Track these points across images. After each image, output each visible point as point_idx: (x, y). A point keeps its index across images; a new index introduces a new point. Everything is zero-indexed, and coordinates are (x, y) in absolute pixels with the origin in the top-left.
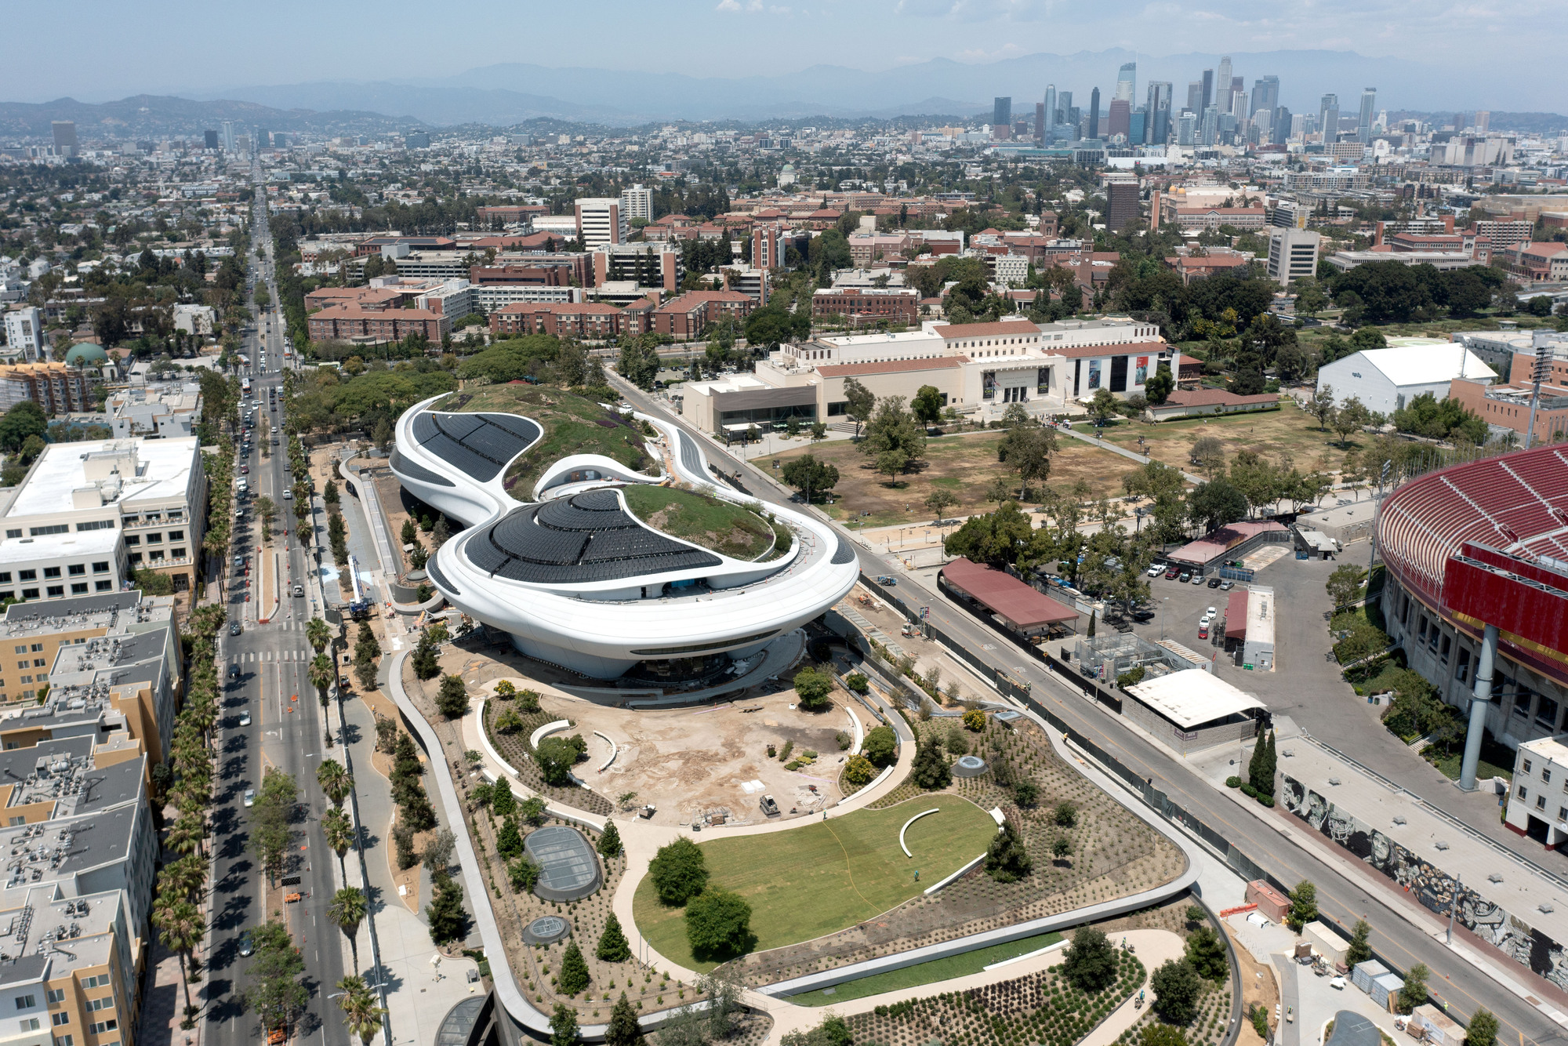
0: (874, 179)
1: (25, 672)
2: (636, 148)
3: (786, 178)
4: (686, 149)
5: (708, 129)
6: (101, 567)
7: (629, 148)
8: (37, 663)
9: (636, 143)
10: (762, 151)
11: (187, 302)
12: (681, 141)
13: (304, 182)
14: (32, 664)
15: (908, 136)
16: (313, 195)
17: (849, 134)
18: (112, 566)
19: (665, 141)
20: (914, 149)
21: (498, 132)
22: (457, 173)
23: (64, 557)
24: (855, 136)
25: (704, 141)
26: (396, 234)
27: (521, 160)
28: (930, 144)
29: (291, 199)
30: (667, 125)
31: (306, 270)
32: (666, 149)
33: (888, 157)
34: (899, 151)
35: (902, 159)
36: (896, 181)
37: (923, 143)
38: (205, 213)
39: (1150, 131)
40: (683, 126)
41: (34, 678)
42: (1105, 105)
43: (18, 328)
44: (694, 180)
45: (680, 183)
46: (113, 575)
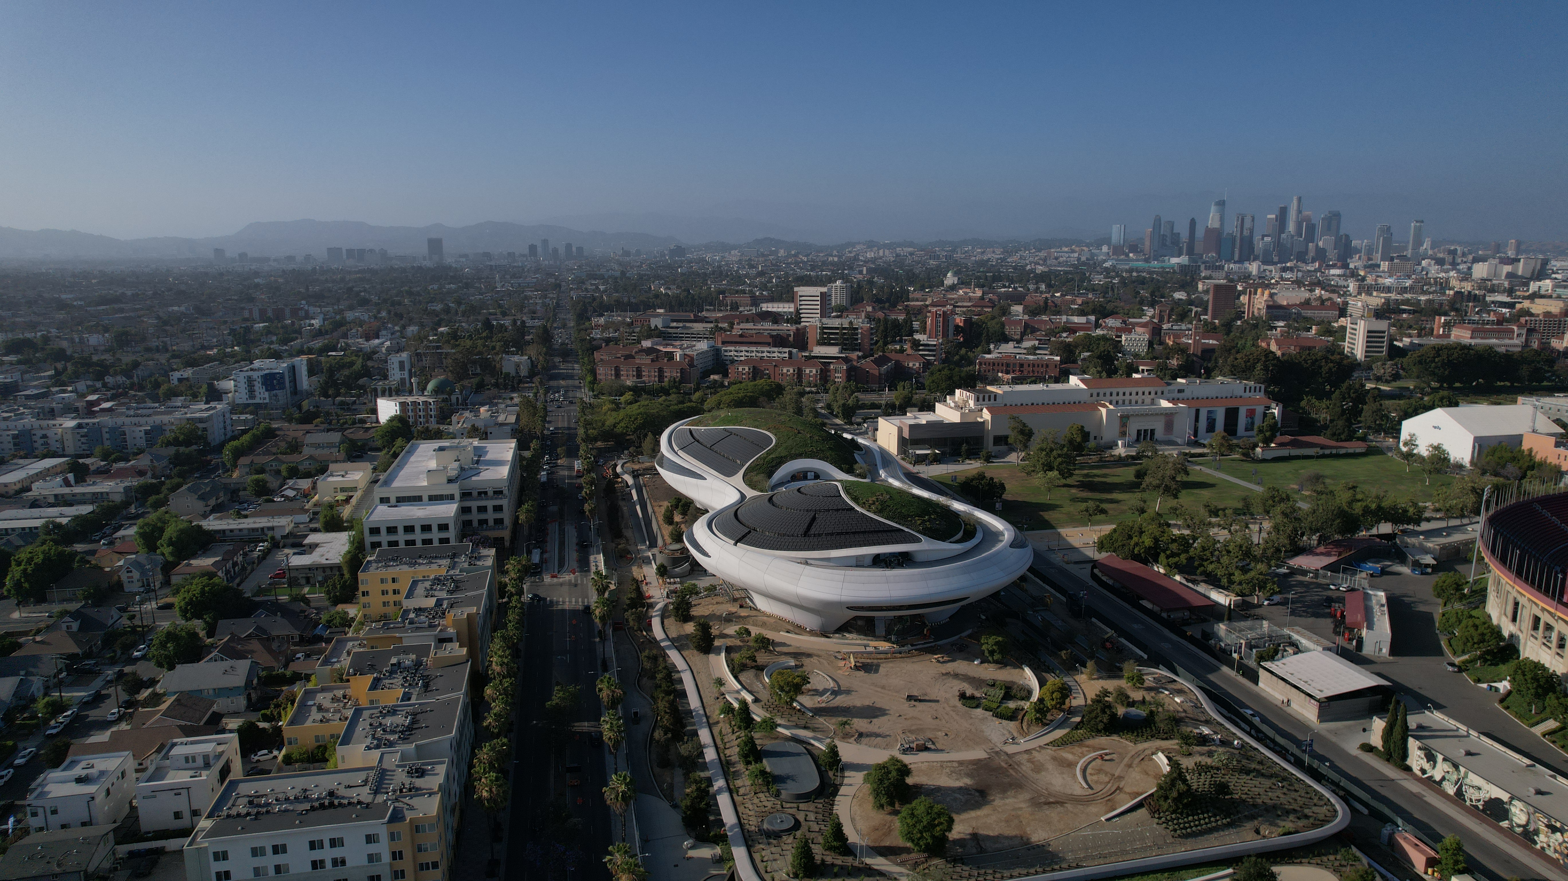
0: (1020, 281)
1: (386, 598)
2: (836, 259)
3: (950, 279)
4: (873, 260)
5: (890, 246)
6: (443, 527)
7: (830, 259)
8: (395, 592)
9: (835, 256)
10: (931, 262)
11: (513, 353)
12: (871, 255)
13: (595, 279)
14: (391, 592)
15: (1043, 254)
16: (602, 288)
17: (998, 251)
18: (451, 527)
19: (858, 255)
20: (1049, 262)
21: (734, 247)
22: (705, 274)
23: (419, 519)
24: (1003, 253)
25: (888, 255)
26: (661, 311)
27: (752, 267)
28: (1061, 259)
29: (586, 289)
30: (859, 243)
31: (596, 334)
32: (858, 260)
33: (1028, 267)
34: (1037, 263)
35: (1040, 269)
36: (1037, 283)
37: (1056, 258)
38: (527, 298)
39: (1237, 251)
40: (871, 245)
41: (392, 603)
42: (1200, 233)
43: (396, 366)
44: (879, 280)
45: (871, 282)
46: (451, 534)
